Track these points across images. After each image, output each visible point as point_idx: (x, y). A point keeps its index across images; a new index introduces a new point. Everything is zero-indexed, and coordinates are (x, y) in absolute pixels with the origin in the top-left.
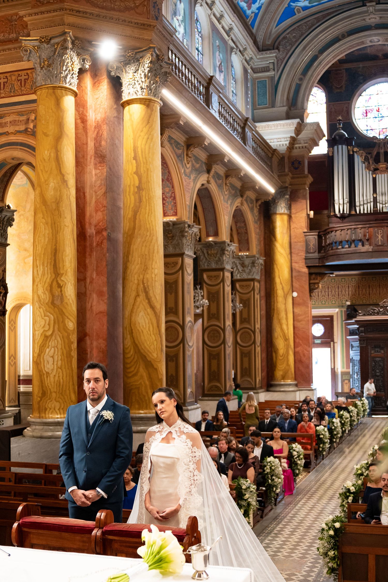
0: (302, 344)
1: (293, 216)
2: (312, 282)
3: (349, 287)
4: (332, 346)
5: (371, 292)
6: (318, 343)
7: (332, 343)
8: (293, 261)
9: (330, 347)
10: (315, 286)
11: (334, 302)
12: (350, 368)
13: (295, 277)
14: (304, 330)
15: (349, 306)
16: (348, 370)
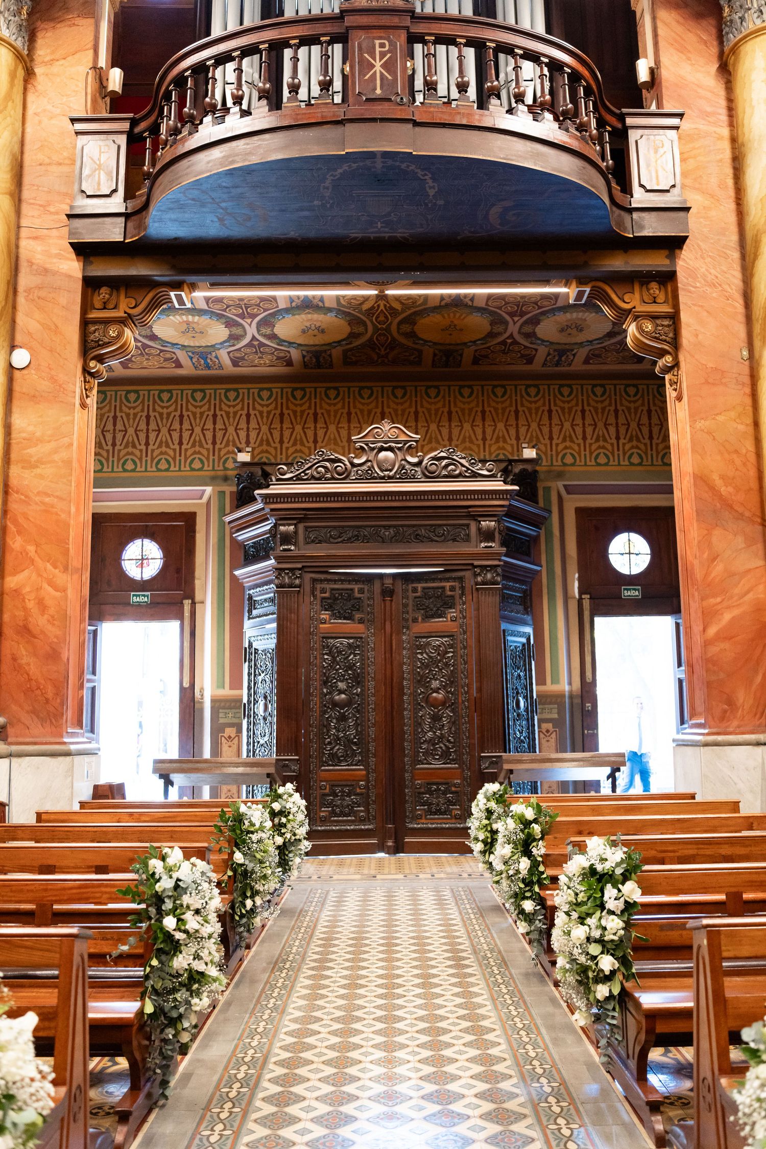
0: (37, 559)
1: (38, 70)
2: (93, 315)
3: (248, 416)
4: (187, 614)
5: (321, 433)
6: (139, 605)
7: (187, 603)
8: (24, 233)
9: (182, 619)
10: (105, 333)
11: (196, 465)
12: (242, 688)
13: (28, 291)
14: (47, 500)
15: (245, 464)
16: (235, 692)
